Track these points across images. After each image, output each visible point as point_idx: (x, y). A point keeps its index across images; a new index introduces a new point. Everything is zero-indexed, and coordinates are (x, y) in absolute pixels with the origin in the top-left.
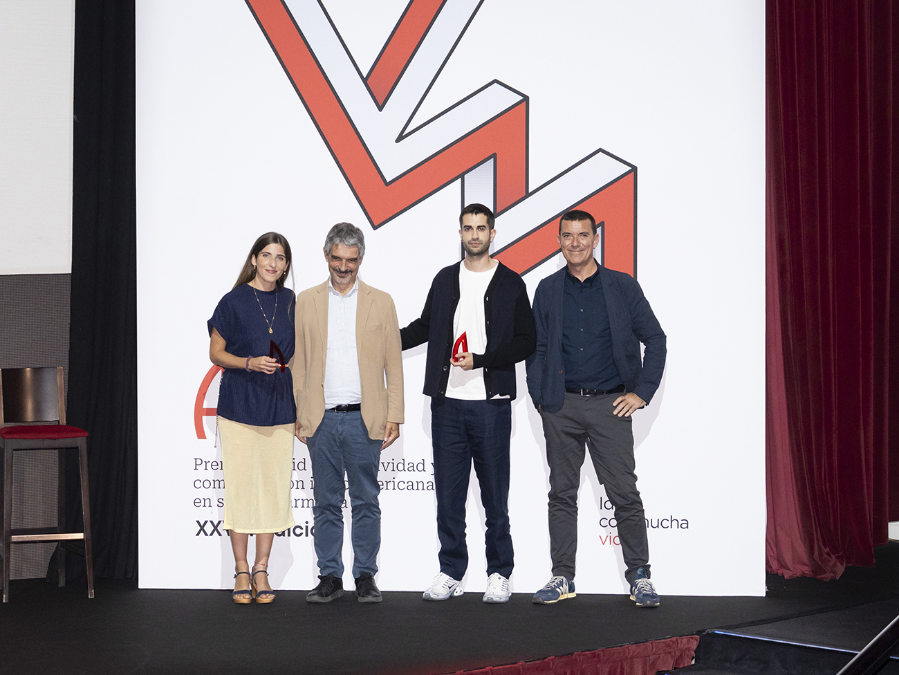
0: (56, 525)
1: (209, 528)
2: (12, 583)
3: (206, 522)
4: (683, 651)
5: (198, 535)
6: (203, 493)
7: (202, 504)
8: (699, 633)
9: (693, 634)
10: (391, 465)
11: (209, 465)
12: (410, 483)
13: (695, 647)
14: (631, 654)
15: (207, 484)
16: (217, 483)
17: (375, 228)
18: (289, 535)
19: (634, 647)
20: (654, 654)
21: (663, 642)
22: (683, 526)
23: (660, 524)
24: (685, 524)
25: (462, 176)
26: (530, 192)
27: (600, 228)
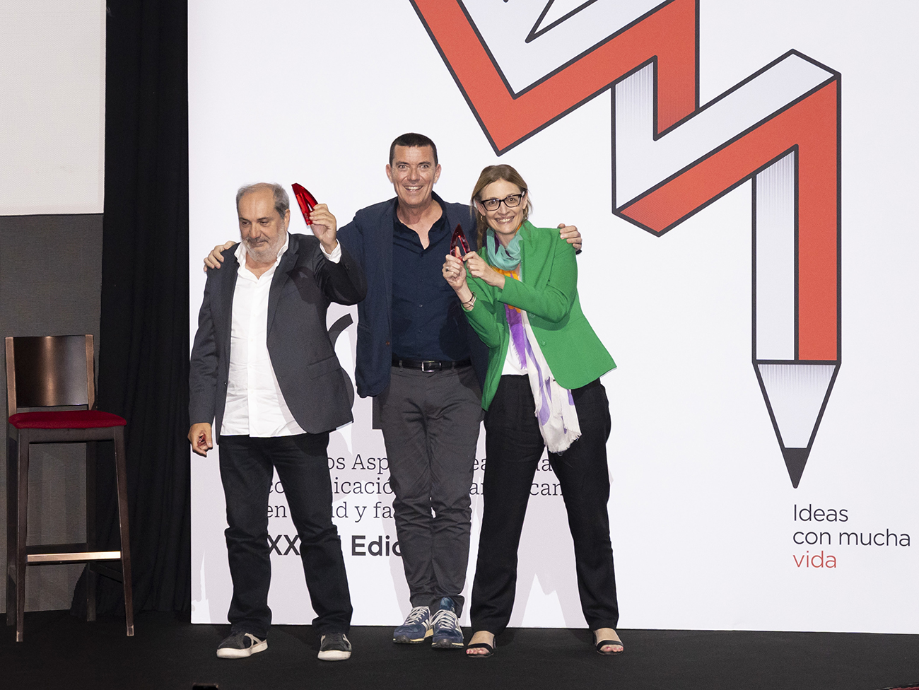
0: (83, 540)
1: (284, 544)
2: (27, 615)
3: (279, 537)
6: (275, 500)
7: (275, 513)
12: (546, 487)
17: (499, 153)
18: (388, 554)
22: (903, 542)
23: (872, 540)
24: (906, 540)
25: (612, 86)
26: (701, 106)
27: (793, 153)
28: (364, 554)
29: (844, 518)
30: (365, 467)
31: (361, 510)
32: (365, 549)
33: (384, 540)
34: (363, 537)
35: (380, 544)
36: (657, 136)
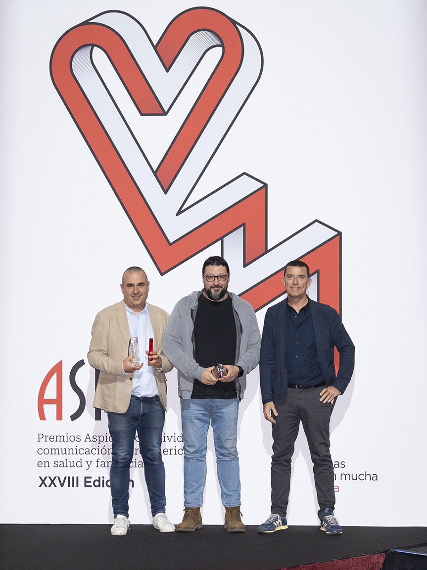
1: (48, 482)
3: (46, 477)
4: (374, 564)
5: (40, 486)
6: (43, 458)
7: (43, 465)
8: (385, 552)
9: (381, 553)
10: (173, 437)
11: (48, 438)
13: (382, 562)
14: (338, 566)
15: (46, 451)
16: (53, 451)
17: (162, 274)
18: (103, 486)
19: (341, 562)
20: (355, 566)
21: (361, 558)
22: (374, 479)
23: (358, 477)
24: (375, 477)
25: (222, 239)
26: (268, 249)
27: (316, 274)
28: (91, 486)
29: (344, 466)
30: (91, 440)
31: (89, 463)
32: (91, 484)
33: (101, 479)
34: (91, 478)
35: (99, 481)
36: (245, 266)
